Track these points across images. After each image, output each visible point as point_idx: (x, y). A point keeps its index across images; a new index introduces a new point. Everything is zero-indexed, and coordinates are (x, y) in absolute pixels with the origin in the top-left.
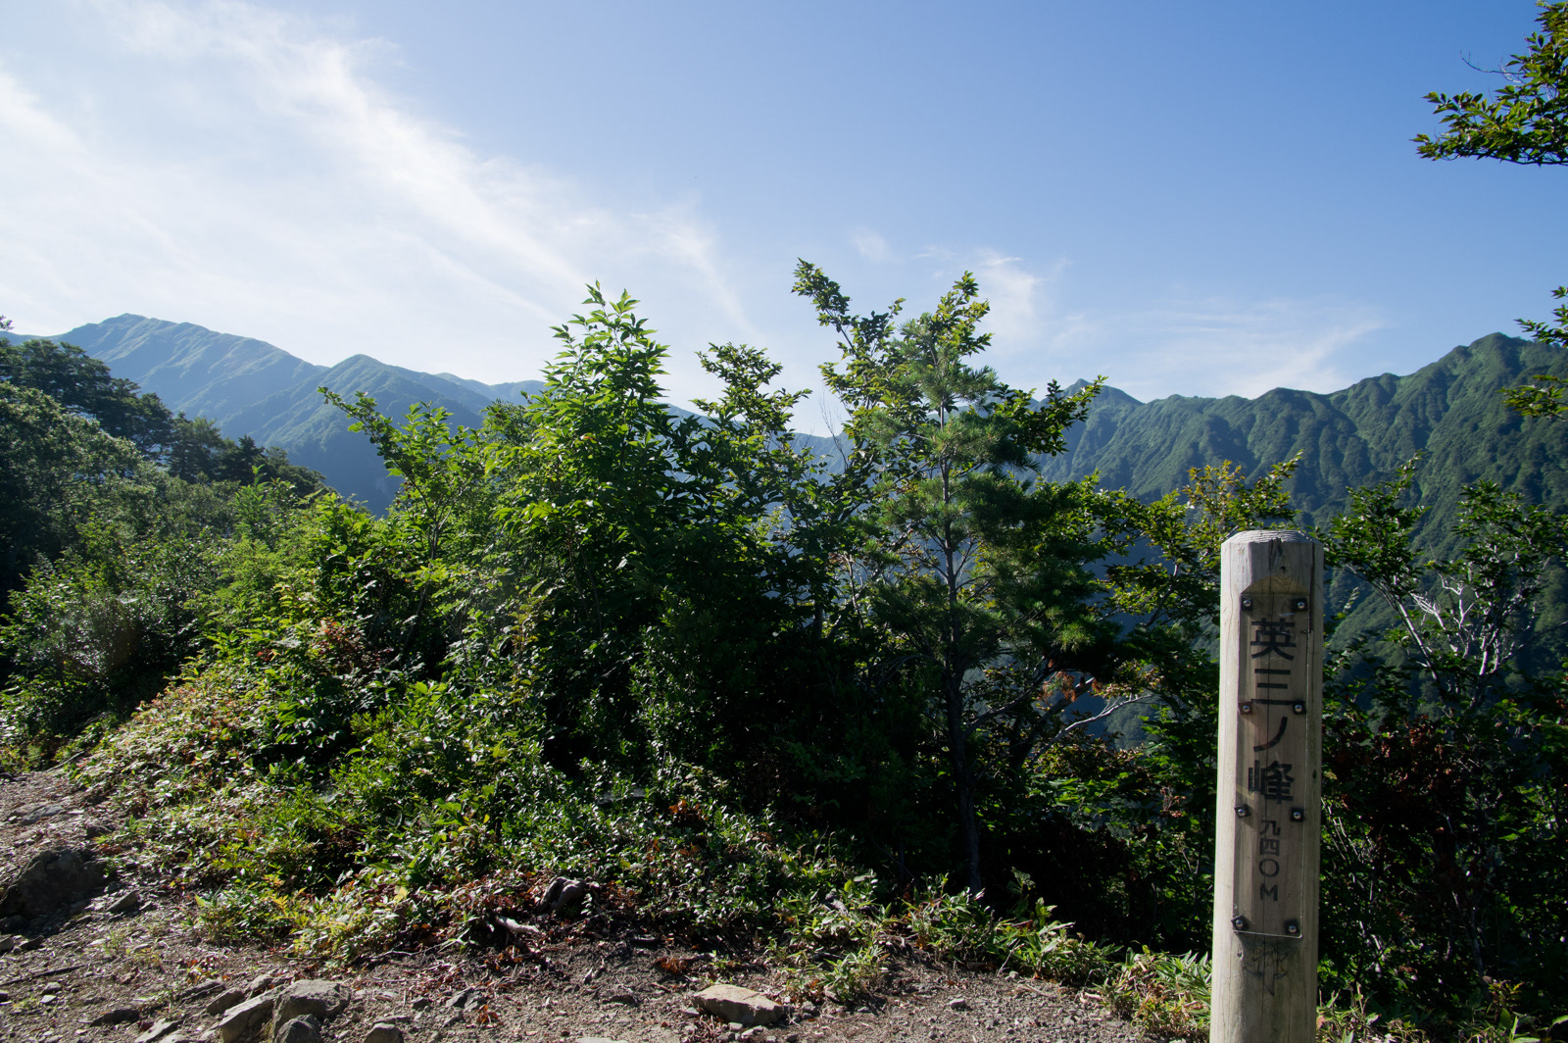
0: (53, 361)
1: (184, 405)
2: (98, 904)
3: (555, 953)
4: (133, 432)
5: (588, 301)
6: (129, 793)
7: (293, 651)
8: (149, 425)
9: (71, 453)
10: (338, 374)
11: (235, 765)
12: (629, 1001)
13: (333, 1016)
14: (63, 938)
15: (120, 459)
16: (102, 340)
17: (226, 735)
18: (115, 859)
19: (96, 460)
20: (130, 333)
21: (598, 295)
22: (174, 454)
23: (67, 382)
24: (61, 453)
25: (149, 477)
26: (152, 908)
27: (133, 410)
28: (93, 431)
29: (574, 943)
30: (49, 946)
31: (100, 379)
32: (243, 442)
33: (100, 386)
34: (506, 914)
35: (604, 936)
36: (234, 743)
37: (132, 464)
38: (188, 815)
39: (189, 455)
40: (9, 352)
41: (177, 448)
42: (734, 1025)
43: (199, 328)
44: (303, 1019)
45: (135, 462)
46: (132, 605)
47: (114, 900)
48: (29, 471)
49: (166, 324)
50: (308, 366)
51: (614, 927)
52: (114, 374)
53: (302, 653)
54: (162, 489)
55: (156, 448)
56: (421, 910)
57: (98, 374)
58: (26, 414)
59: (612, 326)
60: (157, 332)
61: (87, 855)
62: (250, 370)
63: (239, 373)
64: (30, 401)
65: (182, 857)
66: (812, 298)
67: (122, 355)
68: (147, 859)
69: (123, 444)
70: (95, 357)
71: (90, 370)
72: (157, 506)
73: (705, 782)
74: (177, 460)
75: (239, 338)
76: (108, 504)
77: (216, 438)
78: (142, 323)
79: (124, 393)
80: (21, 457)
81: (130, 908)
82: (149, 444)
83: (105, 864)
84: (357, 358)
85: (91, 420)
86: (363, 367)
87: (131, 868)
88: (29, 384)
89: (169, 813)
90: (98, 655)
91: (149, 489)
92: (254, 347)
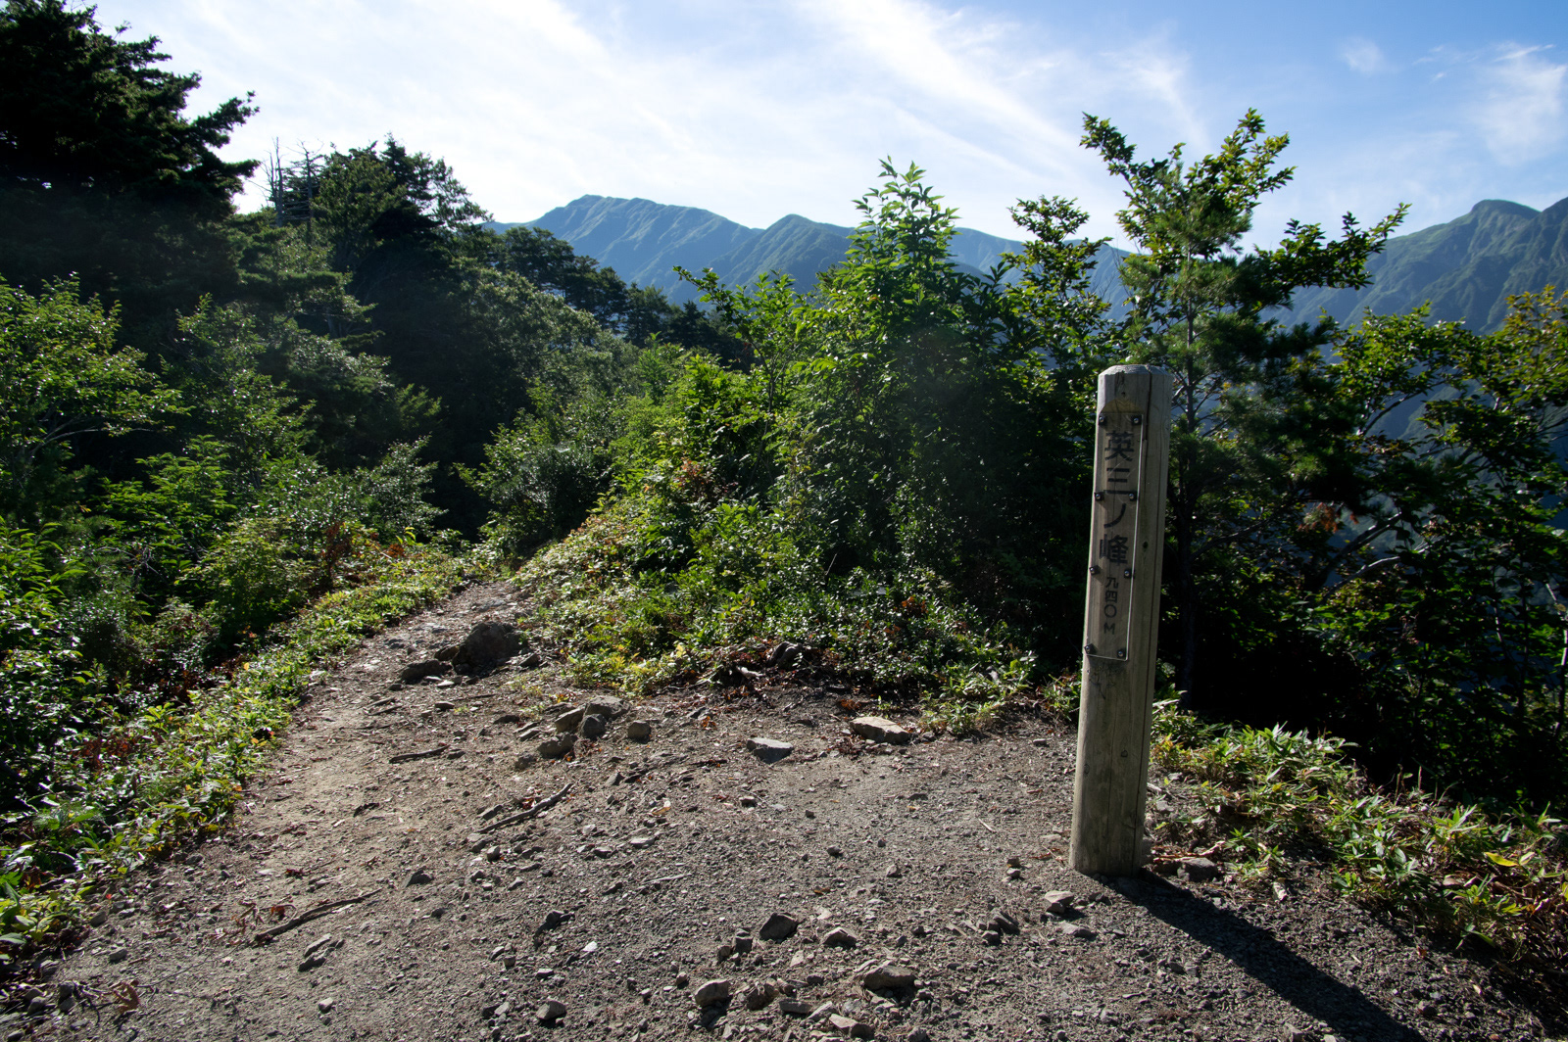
0: (528, 245)
1: (636, 277)
2: (514, 660)
3: (770, 692)
4: (595, 304)
5: (883, 174)
6: (544, 592)
7: (659, 484)
8: (608, 297)
9: (544, 326)
10: (772, 235)
11: (619, 573)
12: (808, 723)
13: (615, 717)
14: (491, 680)
15: (582, 330)
16: (568, 221)
17: (614, 551)
18: (527, 632)
19: (563, 331)
20: (590, 213)
21: (889, 169)
22: (630, 322)
23: (541, 263)
24: (536, 327)
25: (607, 344)
26: (546, 665)
27: (593, 284)
28: (560, 306)
29: (786, 687)
30: (481, 684)
31: (566, 258)
32: (687, 306)
33: (566, 264)
34: (743, 664)
35: (807, 683)
36: (619, 557)
37: (592, 333)
38: (579, 606)
39: (643, 322)
40: (494, 241)
41: (632, 315)
42: (869, 741)
43: (647, 202)
44: (595, 716)
45: (594, 331)
46: (567, 453)
47: (524, 659)
48: (512, 343)
49: (619, 201)
50: (744, 230)
51: (817, 677)
52: (577, 253)
53: (665, 486)
54: (617, 354)
55: (615, 317)
56: (693, 661)
57: (564, 253)
58: (508, 295)
59: (904, 196)
60: (612, 210)
61: (509, 629)
62: (694, 238)
63: (683, 241)
64: (511, 283)
65: (570, 633)
66: (1099, 150)
67: (586, 233)
68: (547, 634)
69: (585, 316)
70: (561, 238)
71: (558, 251)
72: (614, 369)
73: (934, 583)
74: (632, 326)
75: (683, 208)
76: (575, 371)
77: (664, 304)
78: (600, 202)
79: (585, 269)
80: (507, 334)
81: (533, 664)
82: (608, 313)
83: (519, 636)
84: (789, 219)
85: (559, 296)
86: (795, 227)
87: (537, 639)
88: (512, 267)
89: (566, 605)
90: (545, 494)
91: (608, 354)
92: (696, 216)
